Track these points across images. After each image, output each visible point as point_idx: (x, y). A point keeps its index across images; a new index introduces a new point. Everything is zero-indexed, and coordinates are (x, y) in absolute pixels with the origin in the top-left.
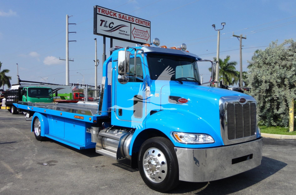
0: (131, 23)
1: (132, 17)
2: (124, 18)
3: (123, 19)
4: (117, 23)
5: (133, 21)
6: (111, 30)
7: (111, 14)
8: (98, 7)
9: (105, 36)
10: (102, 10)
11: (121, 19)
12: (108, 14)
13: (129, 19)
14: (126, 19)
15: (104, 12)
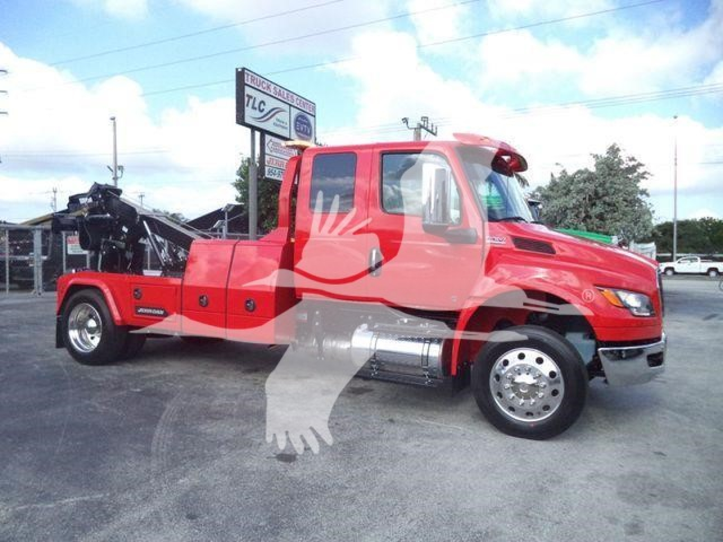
0: (290, 105)
1: (291, 94)
2: (281, 95)
3: (279, 97)
4: (271, 103)
5: (292, 101)
6: (262, 117)
7: (264, 85)
8: (246, 71)
9: (253, 128)
10: (252, 76)
11: (277, 96)
12: (259, 86)
13: (288, 97)
14: (284, 98)
15: (253, 80)
